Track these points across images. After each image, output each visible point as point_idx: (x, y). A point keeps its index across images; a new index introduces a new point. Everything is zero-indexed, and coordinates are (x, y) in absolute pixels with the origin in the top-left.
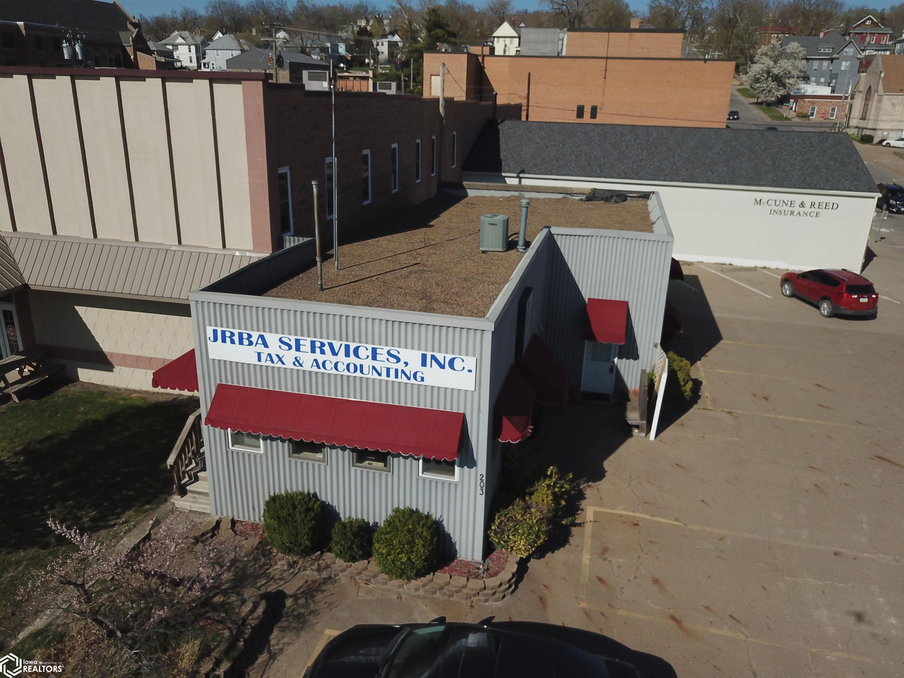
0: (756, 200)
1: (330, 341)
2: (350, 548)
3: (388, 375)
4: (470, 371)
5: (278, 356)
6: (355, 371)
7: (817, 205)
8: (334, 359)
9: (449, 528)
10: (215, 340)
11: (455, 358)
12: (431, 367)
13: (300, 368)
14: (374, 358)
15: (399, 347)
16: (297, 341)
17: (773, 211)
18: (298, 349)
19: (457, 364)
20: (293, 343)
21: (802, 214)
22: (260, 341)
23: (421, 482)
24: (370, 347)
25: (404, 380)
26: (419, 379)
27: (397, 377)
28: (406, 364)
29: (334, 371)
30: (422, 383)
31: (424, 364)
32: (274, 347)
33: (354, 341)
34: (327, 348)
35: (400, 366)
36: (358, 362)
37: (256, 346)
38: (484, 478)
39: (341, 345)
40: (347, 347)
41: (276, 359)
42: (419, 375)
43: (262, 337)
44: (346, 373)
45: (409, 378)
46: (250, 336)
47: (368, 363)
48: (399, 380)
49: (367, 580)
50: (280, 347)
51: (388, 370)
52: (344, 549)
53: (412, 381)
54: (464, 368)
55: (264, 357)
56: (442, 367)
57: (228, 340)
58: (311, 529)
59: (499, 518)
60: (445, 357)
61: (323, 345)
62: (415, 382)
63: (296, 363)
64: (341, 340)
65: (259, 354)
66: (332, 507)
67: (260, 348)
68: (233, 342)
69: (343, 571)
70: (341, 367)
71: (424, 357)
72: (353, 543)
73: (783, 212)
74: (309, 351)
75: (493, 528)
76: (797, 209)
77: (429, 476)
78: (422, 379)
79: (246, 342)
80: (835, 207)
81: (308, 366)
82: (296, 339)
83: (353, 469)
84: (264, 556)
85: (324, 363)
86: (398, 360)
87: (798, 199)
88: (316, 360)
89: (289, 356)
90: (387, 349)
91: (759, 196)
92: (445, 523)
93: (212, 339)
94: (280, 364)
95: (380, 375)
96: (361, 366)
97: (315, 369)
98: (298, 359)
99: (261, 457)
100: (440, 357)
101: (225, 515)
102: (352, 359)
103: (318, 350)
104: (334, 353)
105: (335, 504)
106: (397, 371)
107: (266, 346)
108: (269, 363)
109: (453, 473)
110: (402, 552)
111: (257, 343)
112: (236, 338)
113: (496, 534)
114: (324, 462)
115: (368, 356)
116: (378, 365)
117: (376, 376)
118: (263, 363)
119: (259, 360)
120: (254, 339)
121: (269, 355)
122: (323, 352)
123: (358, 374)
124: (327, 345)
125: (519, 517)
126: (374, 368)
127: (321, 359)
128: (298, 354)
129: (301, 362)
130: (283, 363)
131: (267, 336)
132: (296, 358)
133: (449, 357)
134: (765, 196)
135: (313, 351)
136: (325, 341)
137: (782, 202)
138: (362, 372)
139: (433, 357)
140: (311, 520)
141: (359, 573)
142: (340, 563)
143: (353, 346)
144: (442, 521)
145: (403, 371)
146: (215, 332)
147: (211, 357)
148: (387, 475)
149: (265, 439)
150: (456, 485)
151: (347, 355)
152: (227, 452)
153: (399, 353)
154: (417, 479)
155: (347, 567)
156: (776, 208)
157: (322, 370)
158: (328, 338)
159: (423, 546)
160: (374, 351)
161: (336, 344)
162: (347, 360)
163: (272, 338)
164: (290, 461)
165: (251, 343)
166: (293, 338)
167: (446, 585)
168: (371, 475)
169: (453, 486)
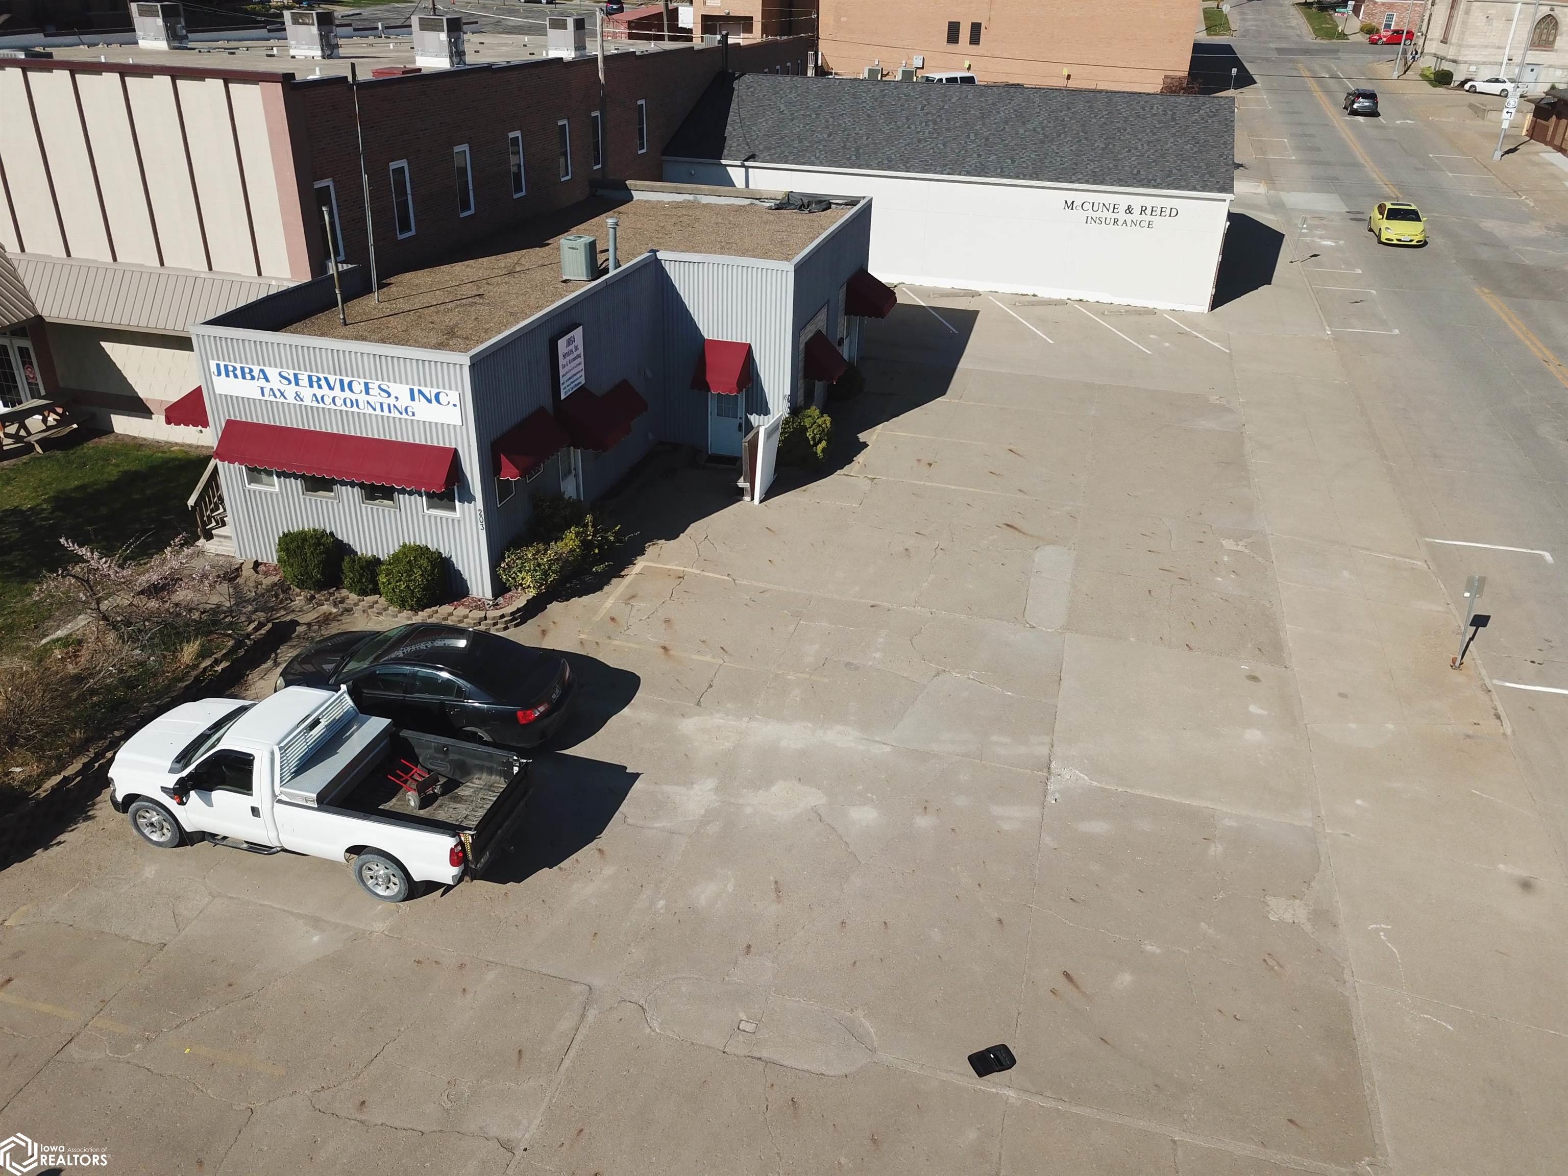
0: (1066, 202)
1: (325, 376)
2: (360, 581)
3: (382, 410)
4: (455, 405)
5: (279, 390)
6: (352, 406)
7: (1148, 211)
8: (332, 394)
9: (459, 566)
10: (219, 374)
11: (440, 393)
12: (420, 401)
13: (301, 403)
14: (367, 393)
15: (389, 381)
16: (296, 375)
17: (1089, 219)
18: (297, 384)
19: (443, 398)
20: (292, 378)
21: (1129, 223)
22: (261, 376)
23: (426, 518)
24: (362, 381)
25: (397, 415)
26: (410, 414)
27: (390, 412)
28: (397, 398)
29: (332, 406)
30: (413, 418)
31: (413, 399)
32: (276, 382)
33: (347, 376)
34: (323, 383)
35: (392, 401)
36: (353, 397)
37: (257, 381)
38: (482, 513)
39: (336, 379)
40: (341, 381)
41: (278, 394)
42: (409, 409)
43: (262, 371)
44: (344, 408)
45: (401, 413)
46: (251, 370)
47: (362, 398)
48: (392, 415)
49: (378, 613)
50: (280, 381)
51: (381, 404)
52: (353, 581)
53: (404, 416)
54: (449, 403)
55: (266, 391)
56: (430, 401)
57: (231, 374)
58: (321, 562)
59: (509, 557)
60: (430, 391)
61: (319, 379)
62: (407, 417)
63: (297, 398)
64: (335, 374)
65: (262, 389)
66: (349, 545)
67: (262, 382)
68: (236, 376)
69: (356, 604)
70: (339, 402)
71: (412, 390)
72: (361, 576)
73: (1103, 221)
74: (307, 385)
75: (502, 565)
76: (1122, 216)
77: (434, 512)
78: (413, 414)
79: (248, 376)
80: (1174, 213)
81: (308, 401)
82: (294, 374)
83: (363, 506)
84: (283, 592)
85: (322, 397)
86: (389, 395)
87: (1123, 201)
88: (314, 395)
89: (290, 391)
90: (378, 383)
91: (1070, 196)
92: (454, 559)
93: (216, 374)
94: (282, 399)
95: (375, 410)
96: (357, 401)
97: (315, 404)
98: (298, 393)
99: (277, 495)
100: (426, 391)
101: (249, 557)
102: (347, 393)
103: (315, 384)
104: (331, 388)
105: (351, 543)
106: (389, 405)
107: (267, 380)
108: (272, 398)
109: (453, 509)
110: (401, 580)
111: (259, 378)
112: (238, 372)
113: (504, 571)
114: (336, 499)
115: (361, 391)
116: (372, 400)
117: (371, 411)
118: (266, 398)
119: (263, 395)
120: (255, 374)
121: (271, 389)
122: (320, 387)
123: (355, 409)
124: (323, 380)
125: (530, 556)
126: (368, 402)
127: (319, 394)
128: (297, 389)
129: (301, 396)
130: (285, 398)
131: (267, 370)
132: (296, 393)
133: (434, 391)
134: (1079, 198)
135: (311, 386)
136: (321, 376)
137: (1101, 205)
138: (358, 407)
139: (420, 392)
140: (321, 553)
141: (371, 607)
142: (353, 597)
143: (346, 380)
144: (451, 557)
145: (395, 406)
146: (218, 366)
147: (216, 392)
148: (395, 512)
149: (279, 476)
150: (459, 521)
151: (343, 390)
152: (244, 491)
153: (389, 387)
154: (423, 516)
155: (360, 601)
156: (1094, 215)
157: (322, 405)
158: (323, 373)
159: (422, 575)
160: (366, 384)
161: (331, 379)
162: (343, 395)
163: (272, 372)
164: (304, 499)
165: (253, 378)
166: (291, 372)
167: (449, 616)
168: (386, 512)
169: (456, 522)
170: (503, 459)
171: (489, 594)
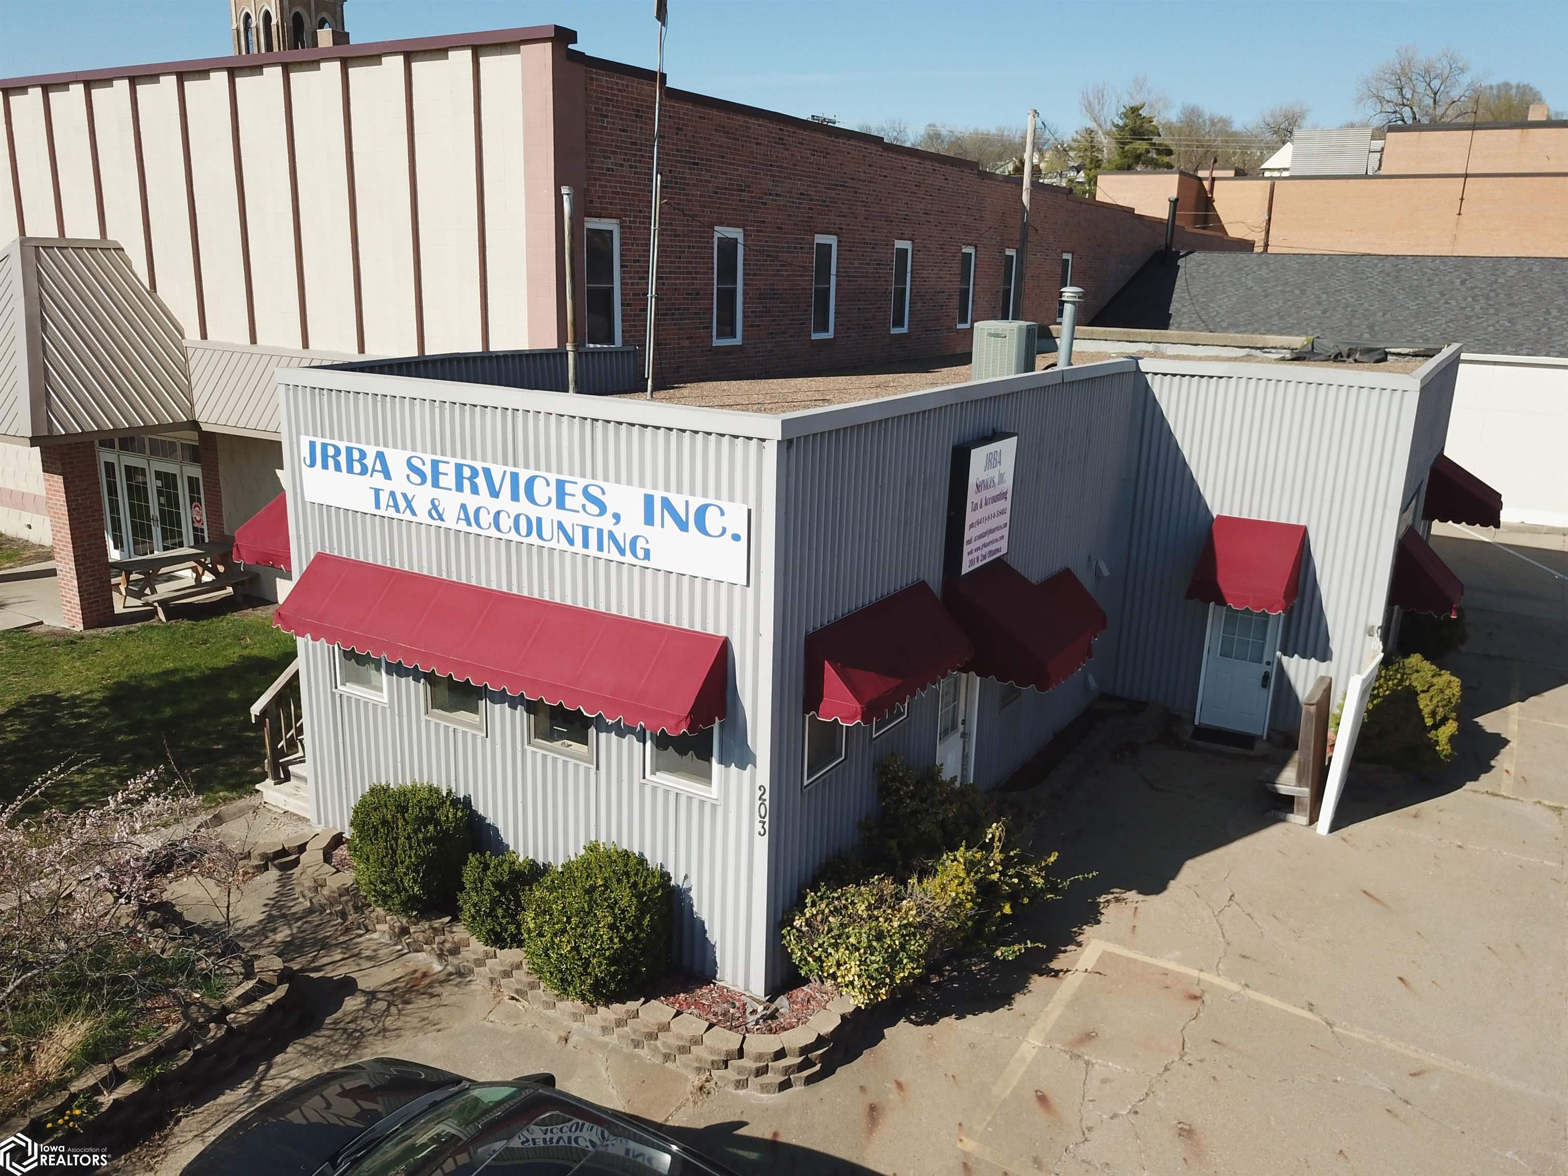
1: (486, 465)
2: (491, 914)
3: (586, 545)
4: (736, 537)
5: (404, 496)
6: (529, 533)
8: (494, 505)
9: (703, 908)
10: (313, 464)
11: (707, 506)
12: (663, 526)
13: (439, 523)
14: (561, 505)
15: (606, 479)
16: (435, 464)
18: (436, 484)
19: (712, 520)
20: (427, 470)
22: (378, 467)
23: (648, 790)
24: (554, 478)
25: (615, 555)
26: (641, 553)
27: (600, 548)
28: (617, 517)
29: (493, 532)
30: (645, 563)
31: (649, 519)
32: (400, 481)
33: (527, 466)
34: (481, 481)
35: (606, 522)
36: (533, 512)
37: (371, 476)
38: (767, 796)
39: (505, 472)
40: (515, 477)
41: (402, 504)
42: (641, 543)
43: (380, 456)
44: (513, 536)
45: (622, 552)
46: (363, 454)
47: (550, 515)
48: (604, 555)
49: (517, 991)
50: (408, 476)
51: (585, 530)
52: (478, 912)
53: (629, 558)
54: (724, 530)
55: (384, 497)
56: (683, 526)
57: (331, 463)
59: (814, 904)
60: (687, 502)
61: (474, 473)
62: (633, 561)
63: (434, 513)
64: (505, 463)
65: (377, 492)
66: (496, 830)
67: (378, 480)
68: (338, 468)
69: (480, 963)
70: (506, 523)
71: (649, 500)
72: (495, 902)
74: (453, 487)
75: (797, 923)
77: (665, 779)
78: (647, 554)
79: (357, 467)
81: (451, 520)
82: (433, 461)
83: (529, 749)
84: (357, 908)
85: (477, 513)
86: (603, 509)
88: (463, 507)
89: (422, 497)
90: (582, 482)
92: (693, 894)
93: (308, 462)
94: (408, 516)
95: (572, 542)
96: (539, 520)
97: (462, 526)
98: (436, 502)
99: (384, 709)
100: (678, 503)
101: (331, 826)
102: (524, 506)
103: (467, 485)
104: (495, 494)
105: (500, 826)
106: (600, 532)
107: (388, 476)
108: (391, 512)
109: (706, 777)
111: (374, 470)
112: (342, 459)
113: (799, 939)
114: (481, 730)
115: (550, 499)
116: (568, 519)
117: (564, 544)
118: (382, 512)
119: (378, 506)
120: (369, 462)
121: (392, 494)
122: (475, 490)
123: (534, 539)
124: (481, 474)
125: (861, 908)
126: (560, 525)
127: (472, 503)
128: (436, 493)
129: (440, 509)
130: (414, 513)
131: (389, 453)
132: (433, 501)
133: (695, 503)
135: (460, 488)
136: (479, 465)
138: (540, 536)
139: (666, 503)
141: (507, 974)
142: (477, 947)
143: (524, 476)
144: (690, 889)
145: (612, 536)
146: (312, 445)
147: (308, 498)
148: (587, 770)
149: (389, 673)
150: (714, 806)
151: (515, 497)
152: (333, 694)
153: (603, 493)
154: (642, 786)
155: (487, 955)
157: (474, 529)
158: (484, 460)
160: (560, 484)
161: (497, 473)
162: (514, 508)
163: (396, 459)
164: (427, 722)
165: (364, 470)
166: (428, 458)
168: (571, 767)
169: (708, 809)
170: (829, 671)
171: (758, 987)
